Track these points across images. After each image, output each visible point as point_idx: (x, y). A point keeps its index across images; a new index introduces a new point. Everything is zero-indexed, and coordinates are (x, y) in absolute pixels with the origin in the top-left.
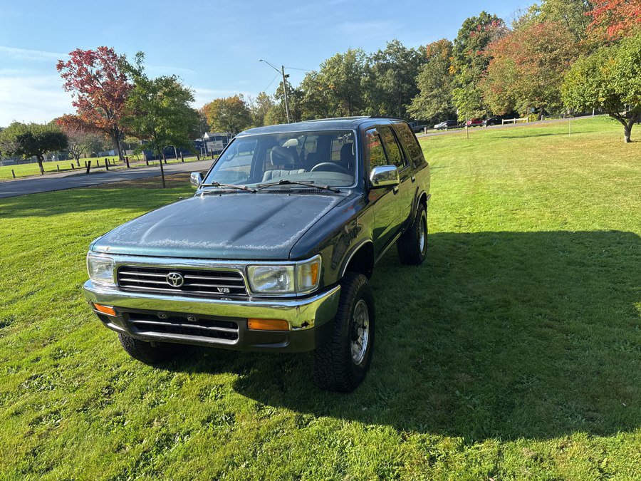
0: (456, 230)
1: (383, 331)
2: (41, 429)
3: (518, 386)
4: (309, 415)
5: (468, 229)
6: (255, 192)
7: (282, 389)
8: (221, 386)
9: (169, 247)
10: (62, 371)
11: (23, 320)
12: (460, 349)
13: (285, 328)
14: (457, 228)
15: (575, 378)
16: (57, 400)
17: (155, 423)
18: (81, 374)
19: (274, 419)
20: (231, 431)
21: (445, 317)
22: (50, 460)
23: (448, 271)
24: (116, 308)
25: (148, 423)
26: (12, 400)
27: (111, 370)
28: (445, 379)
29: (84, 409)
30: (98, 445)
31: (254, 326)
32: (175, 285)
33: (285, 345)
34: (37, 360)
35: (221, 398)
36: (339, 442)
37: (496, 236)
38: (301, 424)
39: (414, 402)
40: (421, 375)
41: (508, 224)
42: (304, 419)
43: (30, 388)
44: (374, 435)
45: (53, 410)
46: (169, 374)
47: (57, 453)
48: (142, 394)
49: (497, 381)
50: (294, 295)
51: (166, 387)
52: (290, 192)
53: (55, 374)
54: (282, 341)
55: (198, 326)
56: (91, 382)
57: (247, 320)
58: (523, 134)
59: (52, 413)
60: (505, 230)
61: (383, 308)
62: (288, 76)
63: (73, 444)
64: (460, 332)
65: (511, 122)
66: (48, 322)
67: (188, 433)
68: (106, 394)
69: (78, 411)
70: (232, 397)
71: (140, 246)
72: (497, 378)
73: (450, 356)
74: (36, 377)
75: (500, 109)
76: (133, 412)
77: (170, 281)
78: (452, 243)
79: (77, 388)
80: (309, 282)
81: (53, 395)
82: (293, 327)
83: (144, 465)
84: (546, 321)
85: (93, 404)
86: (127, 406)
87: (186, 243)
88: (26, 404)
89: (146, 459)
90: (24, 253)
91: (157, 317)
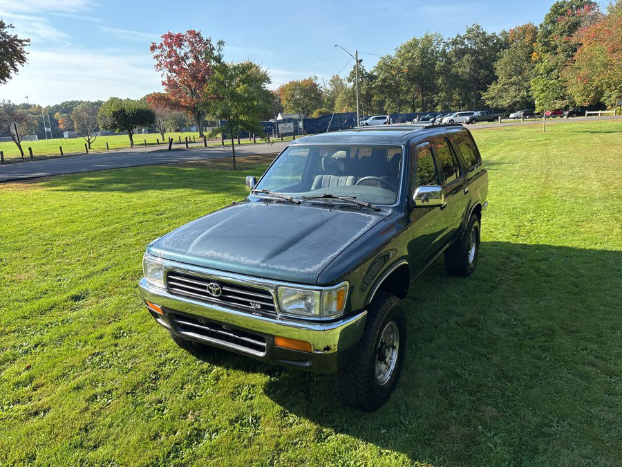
0: (513, 240)
1: (416, 348)
2: (95, 406)
3: (546, 429)
4: (329, 430)
5: (526, 240)
6: (299, 203)
7: (308, 398)
8: (253, 386)
9: (212, 258)
10: (120, 351)
11: (95, 295)
12: (492, 379)
13: (309, 350)
14: (514, 237)
15: (610, 430)
16: (112, 380)
17: (190, 416)
18: (135, 357)
19: (296, 428)
20: (255, 435)
21: (483, 340)
22: (98, 438)
23: (495, 288)
24: (164, 308)
25: (184, 415)
26: (76, 374)
27: (161, 355)
28: (470, 410)
29: (133, 393)
30: (139, 431)
31: (280, 343)
32: (214, 295)
33: (308, 364)
34: (101, 337)
35: (251, 398)
36: (352, 462)
37: (555, 251)
38: (320, 438)
39: (433, 431)
40: (446, 402)
41: (570, 238)
42: (323, 433)
43: (92, 364)
44: (388, 461)
45: (107, 390)
46: (209, 367)
47: (104, 432)
48: (183, 384)
49: (525, 420)
50: (319, 319)
51: (205, 380)
52: (331, 206)
53: (114, 353)
54: (306, 361)
55: (232, 335)
56: (142, 366)
57: (273, 336)
58: (608, 129)
59: (106, 392)
60: (566, 245)
61: (421, 322)
62: (361, 61)
63: (118, 426)
64: (495, 359)
65: (596, 114)
66: (115, 300)
67: (217, 431)
68: (153, 379)
69: (128, 394)
70: (261, 399)
71: (187, 255)
72: (524, 416)
73: (480, 386)
74: (98, 354)
75: (584, 100)
76: (172, 401)
77: (210, 290)
78: (506, 254)
79: (130, 370)
80: (334, 308)
81: (110, 374)
82: (315, 350)
83: (174, 458)
84: (591, 358)
85: (140, 388)
86: (168, 395)
87: (227, 256)
88: (86, 380)
89: (177, 451)
90: (105, 229)
91: (196, 320)
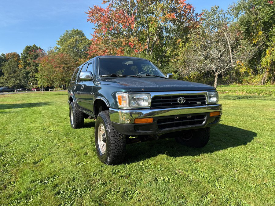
24: (154, 118)
32: (181, 103)
55: (190, 120)
57: (210, 113)
75: (48, 84)
91: (174, 118)
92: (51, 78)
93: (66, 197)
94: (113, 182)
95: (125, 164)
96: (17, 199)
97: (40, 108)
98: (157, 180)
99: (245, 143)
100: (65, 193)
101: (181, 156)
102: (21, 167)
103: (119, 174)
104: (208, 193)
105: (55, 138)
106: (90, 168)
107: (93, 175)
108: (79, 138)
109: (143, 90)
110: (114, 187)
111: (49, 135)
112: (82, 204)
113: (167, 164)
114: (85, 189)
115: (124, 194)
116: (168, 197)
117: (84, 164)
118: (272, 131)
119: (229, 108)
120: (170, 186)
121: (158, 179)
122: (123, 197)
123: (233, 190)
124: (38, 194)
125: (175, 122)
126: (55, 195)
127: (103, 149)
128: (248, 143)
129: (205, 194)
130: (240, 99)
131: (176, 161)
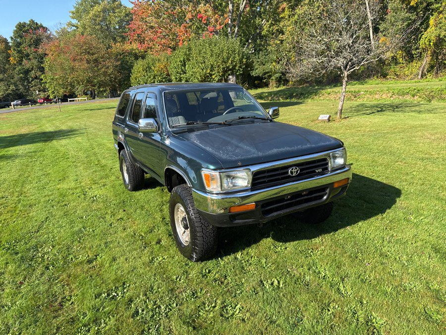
24: (257, 203)
31: (336, 186)
32: (294, 175)
55: (305, 197)
57: (333, 183)
77: (292, 173)
91: (284, 199)
92: (69, 81)
93: (148, 319)
94: (205, 292)
95: (216, 258)
96: (85, 326)
97: (64, 142)
98: (264, 285)
99: (383, 212)
100: (145, 313)
101: (294, 241)
102: (72, 271)
103: (211, 276)
104: (330, 303)
105: (107, 213)
106: (169, 267)
107: (176, 280)
108: (142, 210)
109: (240, 164)
110: (208, 299)
111: (94, 206)
112: (171, 327)
113: (274, 257)
114: (170, 305)
115: (223, 310)
116: (279, 312)
117: (160, 260)
118: (423, 184)
119: (363, 135)
120: (281, 294)
121: (265, 283)
122: (222, 315)
123: (362, 297)
124: (111, 317)
125: (285, 203)
126: (133, 316)
127: (184, 237)
128: (388, 211)
129: (327, 304)
130: (381, 111)
131: (286, 248)
